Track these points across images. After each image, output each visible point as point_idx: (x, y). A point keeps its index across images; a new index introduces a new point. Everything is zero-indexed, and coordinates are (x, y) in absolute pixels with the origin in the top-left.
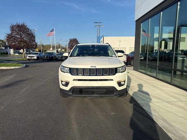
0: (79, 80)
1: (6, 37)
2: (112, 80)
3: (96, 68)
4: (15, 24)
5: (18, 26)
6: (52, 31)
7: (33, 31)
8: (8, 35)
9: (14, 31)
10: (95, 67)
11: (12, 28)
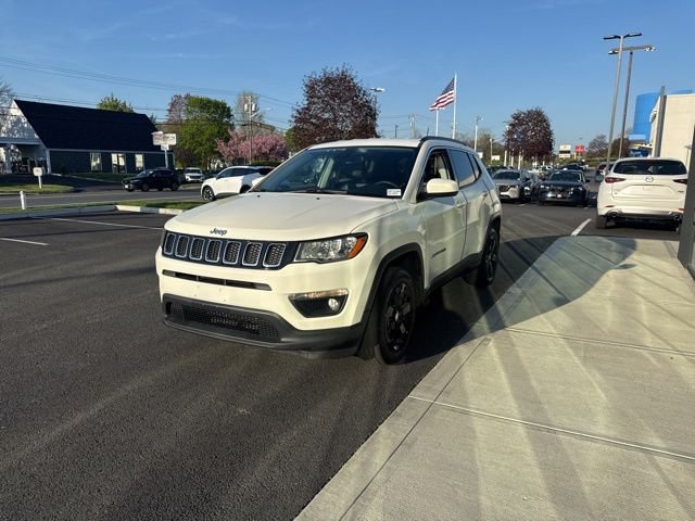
0: (179, 275)
1: (293, 120)
2: (266, 287)
3: (223, 237)
4: (319, 75)
5: (328, 81)
6: (449, 88)
7: (373, 93)
8: (300, 113)
9: (316, 100)
10: (224, 232)
11: (311, 89)
